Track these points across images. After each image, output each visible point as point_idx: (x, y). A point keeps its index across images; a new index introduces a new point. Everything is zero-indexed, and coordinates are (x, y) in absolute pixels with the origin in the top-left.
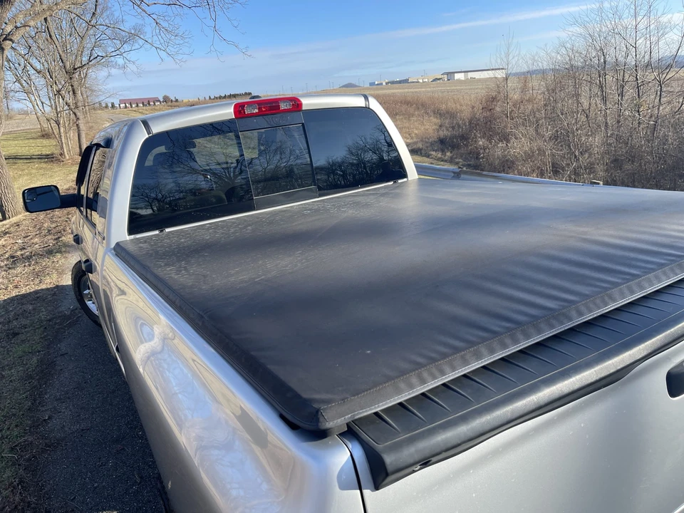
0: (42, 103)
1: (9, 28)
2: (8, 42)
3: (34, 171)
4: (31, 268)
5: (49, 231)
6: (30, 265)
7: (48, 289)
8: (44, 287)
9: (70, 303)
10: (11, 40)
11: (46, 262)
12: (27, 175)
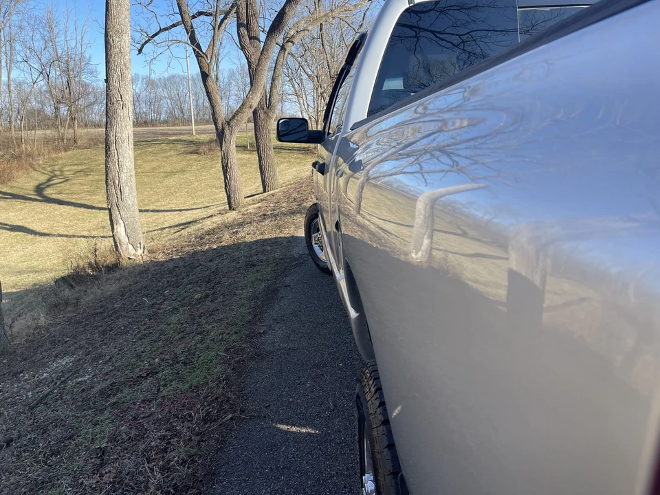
0: (308, 105)
1: (292, 33)
2: (290, 44)
3: (292, 160)
4: (276, 222)
5: (295, 199)
6: (275, 220)
7: (285, 238)
8: (282, 235)
9: (301, 249)
10: (292, 42)
11: (288, 219)
12: (287, 162)
